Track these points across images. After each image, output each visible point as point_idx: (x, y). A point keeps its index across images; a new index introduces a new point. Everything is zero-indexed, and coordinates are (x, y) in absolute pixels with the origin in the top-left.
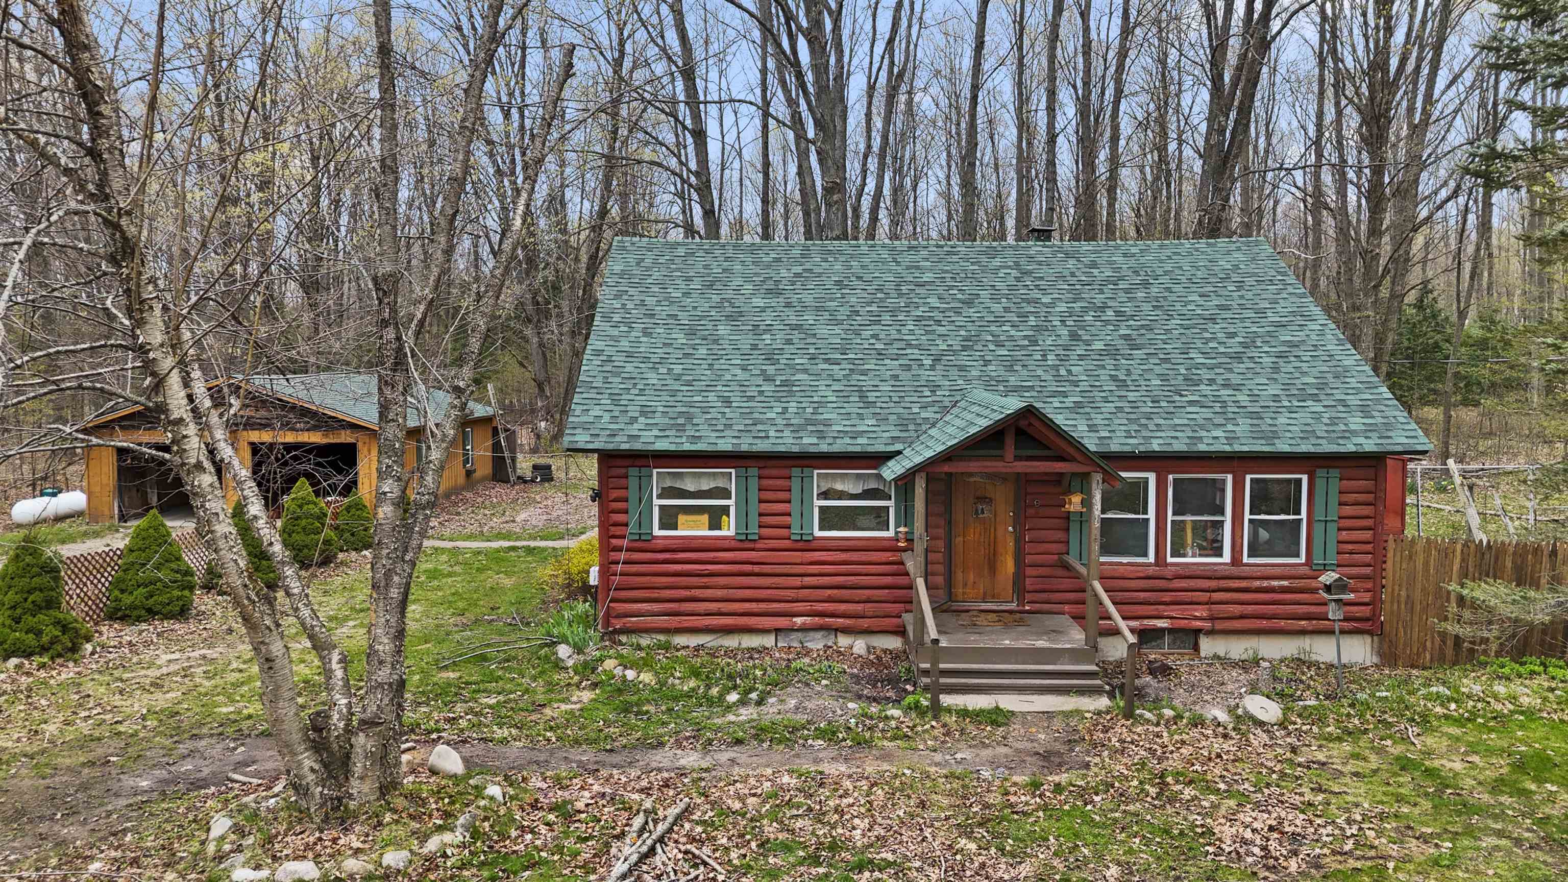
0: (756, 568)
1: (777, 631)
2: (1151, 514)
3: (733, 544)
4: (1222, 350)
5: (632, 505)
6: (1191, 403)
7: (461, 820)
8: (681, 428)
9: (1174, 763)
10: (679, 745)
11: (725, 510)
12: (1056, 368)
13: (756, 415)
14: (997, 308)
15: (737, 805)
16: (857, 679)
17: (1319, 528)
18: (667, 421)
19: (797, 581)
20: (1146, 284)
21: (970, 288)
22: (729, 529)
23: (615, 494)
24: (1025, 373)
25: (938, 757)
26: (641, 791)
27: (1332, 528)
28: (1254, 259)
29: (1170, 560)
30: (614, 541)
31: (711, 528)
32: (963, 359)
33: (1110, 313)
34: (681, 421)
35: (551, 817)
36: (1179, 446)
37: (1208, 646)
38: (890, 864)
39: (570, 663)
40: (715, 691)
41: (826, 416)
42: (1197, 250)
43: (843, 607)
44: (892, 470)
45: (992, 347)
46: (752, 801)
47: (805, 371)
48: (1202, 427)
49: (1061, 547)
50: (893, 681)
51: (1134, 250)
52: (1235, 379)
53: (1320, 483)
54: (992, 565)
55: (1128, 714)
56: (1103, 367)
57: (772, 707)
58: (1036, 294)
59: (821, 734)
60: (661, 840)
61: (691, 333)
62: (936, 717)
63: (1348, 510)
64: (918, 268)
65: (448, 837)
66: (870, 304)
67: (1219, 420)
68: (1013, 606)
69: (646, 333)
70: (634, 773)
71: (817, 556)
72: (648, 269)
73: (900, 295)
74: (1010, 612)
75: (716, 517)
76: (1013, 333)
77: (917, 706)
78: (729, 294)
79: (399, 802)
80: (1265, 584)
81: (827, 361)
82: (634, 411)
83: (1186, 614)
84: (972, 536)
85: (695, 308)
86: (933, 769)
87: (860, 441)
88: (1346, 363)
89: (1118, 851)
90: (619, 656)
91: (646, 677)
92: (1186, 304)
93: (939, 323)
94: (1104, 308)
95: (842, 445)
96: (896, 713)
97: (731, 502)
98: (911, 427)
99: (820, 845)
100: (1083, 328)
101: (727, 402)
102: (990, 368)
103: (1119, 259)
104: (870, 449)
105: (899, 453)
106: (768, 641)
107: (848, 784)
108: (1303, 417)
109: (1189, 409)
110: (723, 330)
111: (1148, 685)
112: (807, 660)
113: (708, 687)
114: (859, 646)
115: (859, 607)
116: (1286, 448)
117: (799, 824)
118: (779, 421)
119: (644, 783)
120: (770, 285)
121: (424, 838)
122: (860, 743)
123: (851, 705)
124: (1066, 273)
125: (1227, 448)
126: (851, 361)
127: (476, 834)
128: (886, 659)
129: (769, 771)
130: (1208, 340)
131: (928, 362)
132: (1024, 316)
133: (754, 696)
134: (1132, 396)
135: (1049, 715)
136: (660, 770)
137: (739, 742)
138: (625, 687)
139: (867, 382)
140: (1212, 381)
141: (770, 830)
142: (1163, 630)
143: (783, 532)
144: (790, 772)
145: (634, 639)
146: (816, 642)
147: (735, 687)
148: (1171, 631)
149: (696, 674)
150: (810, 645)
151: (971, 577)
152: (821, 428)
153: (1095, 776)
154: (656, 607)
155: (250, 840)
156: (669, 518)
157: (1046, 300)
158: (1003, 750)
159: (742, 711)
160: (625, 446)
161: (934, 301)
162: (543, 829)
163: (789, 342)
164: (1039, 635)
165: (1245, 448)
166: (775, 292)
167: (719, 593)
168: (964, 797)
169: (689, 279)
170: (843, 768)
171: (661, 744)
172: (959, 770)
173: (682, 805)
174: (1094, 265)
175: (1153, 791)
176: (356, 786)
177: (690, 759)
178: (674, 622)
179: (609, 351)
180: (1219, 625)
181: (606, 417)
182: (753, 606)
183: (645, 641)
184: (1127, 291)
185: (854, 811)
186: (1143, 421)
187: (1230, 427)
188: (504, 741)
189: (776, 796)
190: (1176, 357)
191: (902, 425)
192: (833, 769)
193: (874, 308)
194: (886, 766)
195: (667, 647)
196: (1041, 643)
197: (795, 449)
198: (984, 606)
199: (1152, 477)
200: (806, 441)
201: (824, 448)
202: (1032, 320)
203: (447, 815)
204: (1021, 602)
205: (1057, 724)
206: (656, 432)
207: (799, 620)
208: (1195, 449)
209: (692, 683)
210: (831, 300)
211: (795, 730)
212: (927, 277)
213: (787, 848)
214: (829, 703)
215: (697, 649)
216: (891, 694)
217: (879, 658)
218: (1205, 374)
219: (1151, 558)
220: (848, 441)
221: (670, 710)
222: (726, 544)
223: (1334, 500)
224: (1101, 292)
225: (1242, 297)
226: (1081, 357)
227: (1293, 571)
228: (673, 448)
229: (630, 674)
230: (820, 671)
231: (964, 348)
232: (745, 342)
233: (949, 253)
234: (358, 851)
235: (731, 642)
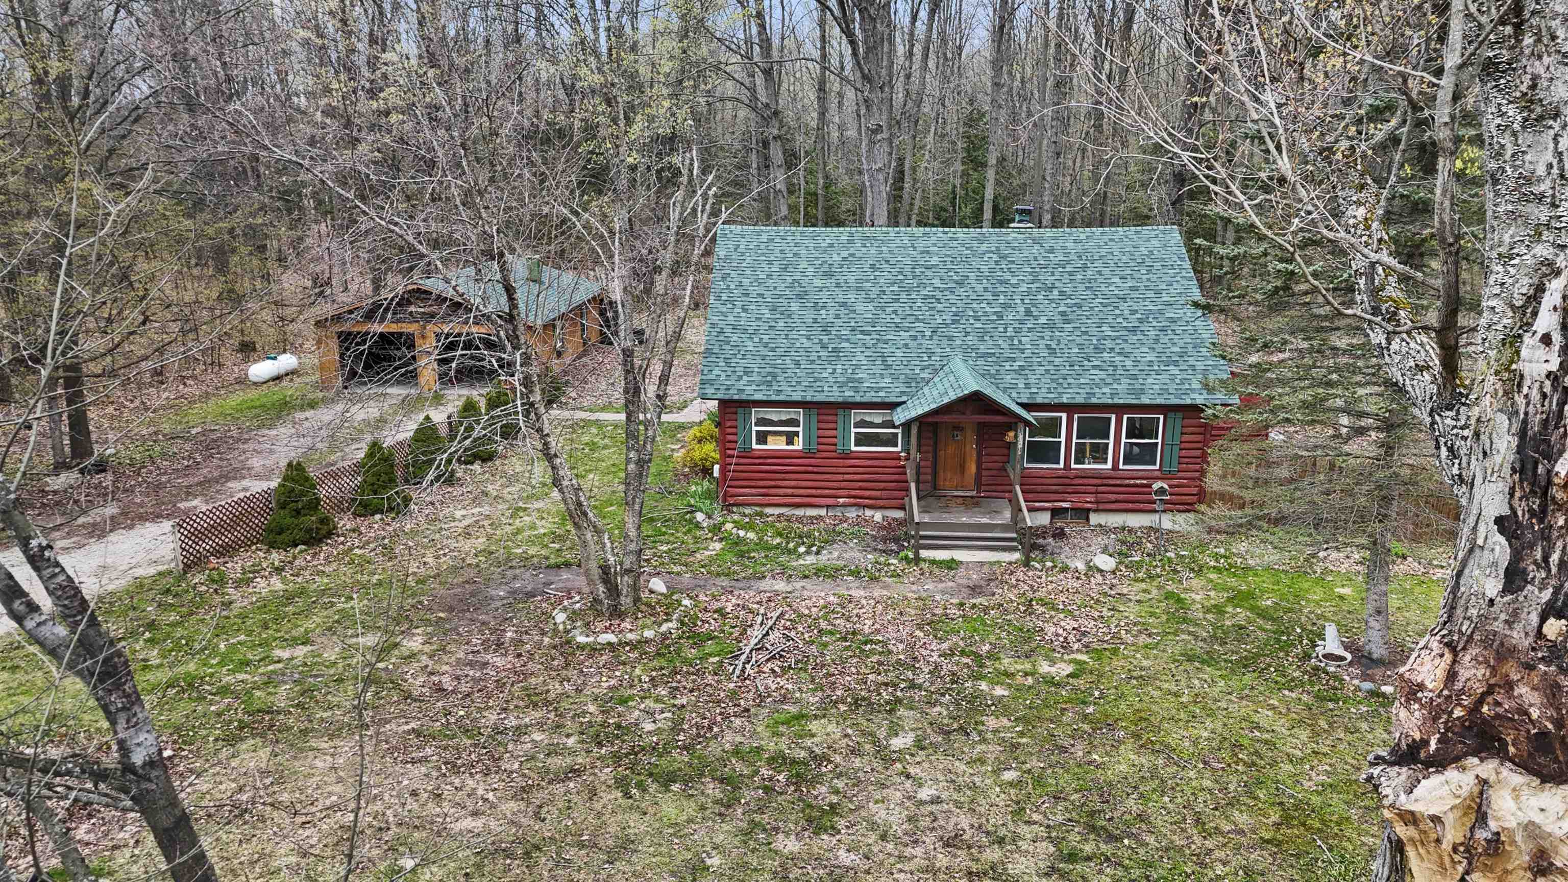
0: (815, 469)
1: (828, 506)
2: (1063, 439)
3: (802, 454)
4: (1125, 324)
5: (740, 430)
6: (1094, 367)
7: (675, 617)
8: (769, 384)
9: (1041, 594)
10: (773, 577)
11: (796, 434)
12: (1011, 338)
13: (816, 375)
14: (979, 288)
15: (806, 612)
16: (874, 538)
17: (1167, 449)
18: (760, 378)
19: (840, 477)
20: (1085, 267)
21: (962, 270)
22: (798, 445)
23: (729, 424)
24: (991, 342)
25: (914, 588)
26: (757, 603)
27: (1176, 449)
28: (1165, 246)
29: (1073, 466)
30: (729, 452)
31: (787, 444)
32: (952, 331)
33: (1056, 292)
34: (769, 378)
35: (716, 616)
36: (1080, 400)
37: (1094, 519)
38: (880, 642)
39: (705, 525)
40: (791, 545)
41: (860, 376)
42: (1127, 237)
43: (867, 493)
44: (900, 416)
45: (972, 321)
46: (814, 609)
47: (848, 340)
48: (1097, 386)
49: (1004, 459)
50: (896, 540)
51: (1083, 236)
52: (1127, 348)
53: (1170, 422)
54: (962, 468)
55: (1027, 564)
56: (1043, 338)
57: (824, 557)
58: (1007, 276)
59: (851, 573)
60: (771, 628)
61: (774, 309)
62: (916, 564)
63: (1186, 438)
64: (928, 252)
65: (670, 625)
66: (893, 284)
67: (1110, 381)
68: (974, 493)
69: (745, 310)
70: (752, 593)
71: (853, 462)
72: (743, 254)
73: (914, 277)
74: (972, 497)
75: (790, 438)
76: (988, 309)
77: (906, 557)
78: (798, 276)
79: (643, 608)
80: (1132, 482)
81: (862, 332)
82: (740, 371)
83: (1082, 500)
84: (951, 450)
85: (775, 288)
86: (910, 595)
87: (882, 394)
88: (1204, 336)
89: (992, 638)
90: (734, 522)
91: (751, 535)
92: (1110, 284)
93: (938, 301)
94: (1050, 289)
95: (869, 397)
96: (895, 561)
97: (800, 429)
98: (913, 384)
99: (848, 633)
100: (1034, 305)
101: (797, 364)
102: (969, 338)
103: (1070, 245)
104: (887, 400)
105: (904, 403)
106: (823, 512)
107: (864, 602)
108: (1164, 377)
109: (1092, 372)
110: (795, 306)
111: (1049, 544)
112: (845, 525)
113: (788, 543)
114: (878, 516)
115: (878, 493)
116: (1147, 402)
117: (838, 622)
118: (831, 379)
119: (758, 599)
120: (825, 268)
121: (660, 625)
122: (874, 579)
123: (869, 556)
124: (1031, 258)
125: (1110, 401)
126: (878, 332)
127: (682, 623)
128: (894, 524)
129: (823, 594)
130: (1118, 316)
131: (928, 333)
132: (996, 295)
133: (814, 549)
134: (1057, 361)
135: (982, 564)
136: (765, 592)
137: (806, 577)
138: (739, 541)
139: (889, 349)
140: (1112, 349)
141: (823, 624)
142: (1067, 509)
143: (833, 447)
144: (834, 594)
145: (741, 509)
146: (852, 513)
147: (803, 543)
148: (1072, 509)
149: (780, 535)
150: (848, 515)
151: (949, 475)
152: (856, 384)
153: (994, 600)
154: (753, 491)
155: (579, 624)
156: (762, 438)
157: (1014, 281)
158: (951, 584)
159: (807, 558)
160: (736, 397)
161: (937, 282)
162: (713, 622)
163: (837, 317)
164: (984, 514)
165: (1121, 401)
166: (829, 274)
167: (793, 483)
168: (923, 610)
169: (770, 263)
170: (862, 593)
171: (764, 577)
172: (924, 595)
173: (779, 612)
174: (1051, 250)
175: (1022, 608)
176: (623, 600)
177: (781, 585)
178: (766, 500)
179: (722, 324)
180: (1101, 507)
181: (723, 377)
182: (813, 492)
183: (747, 511)
184: (1070, 274)
185: (865, 616)
186: (1061, 381)
187: (1115, 386)
188: (678, 574)
189: (826, 607)
190: (1093, 330)
191: (908, 383)
192: (856, 593)
193: (895, 288)
194: (885, 593)
195: (761, 515)
196: (985, 520)
197: (840, 400)
198: (956, 493)
199: (1064, 416)
200: (847, 394)
201: (858, 399)
202: (1002, 299)
203: (667, 614)
204: (979, 492)
205: (986, 569)
206: (754, 387)
207: (841, 500)
208: (1089, 401)
209: (778, 540)
210: (867, 281)
211: (837, 570)
212: (934, 260)
213: (831, 633)
214: (858, 555)
215: (779, 516)
216: (894, 547)
217: (889, 524)
218: (1109, 344)
219: (1062, 465)
220: (873, 394)
221: (766, 556)
222: (797, 454)
223: (1178, 430)
224: (1053, 274)
225: (1148, 280)
226: (1030, 330)
227: (1150, 474)
228: (765, 398)
229: (742, 533)
230: (853, 533)
231: (954, 322)
232: (809, 316)
233: (952, 239)
234: (631, 630)
235: (800, 512)
